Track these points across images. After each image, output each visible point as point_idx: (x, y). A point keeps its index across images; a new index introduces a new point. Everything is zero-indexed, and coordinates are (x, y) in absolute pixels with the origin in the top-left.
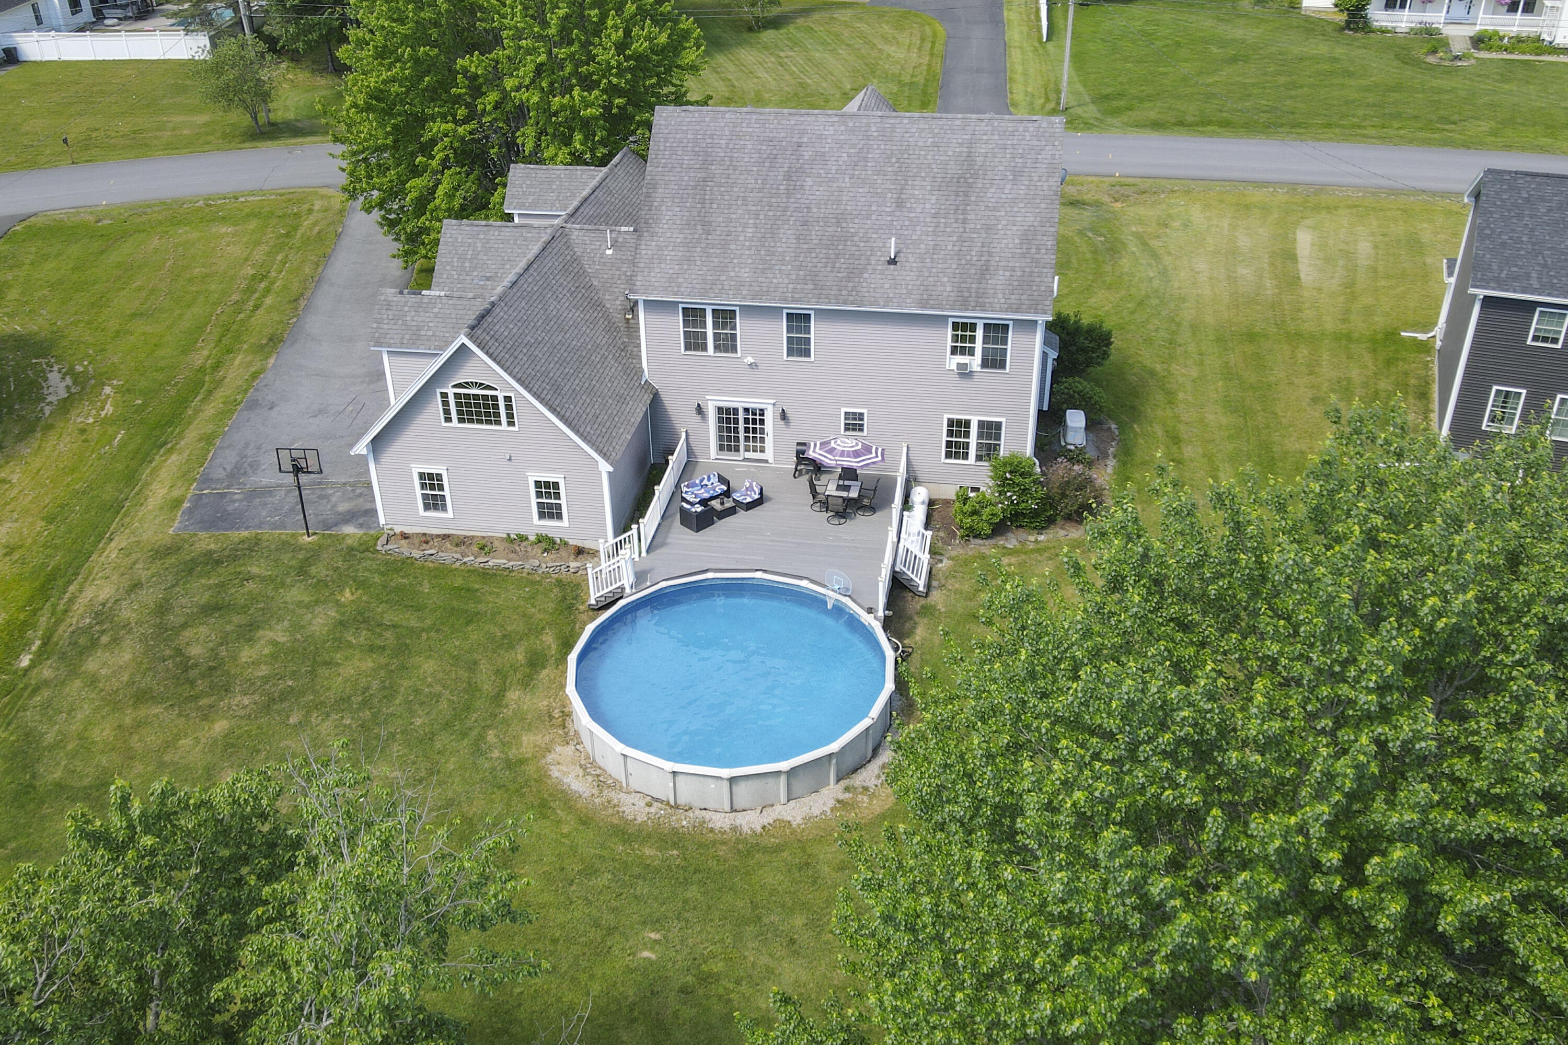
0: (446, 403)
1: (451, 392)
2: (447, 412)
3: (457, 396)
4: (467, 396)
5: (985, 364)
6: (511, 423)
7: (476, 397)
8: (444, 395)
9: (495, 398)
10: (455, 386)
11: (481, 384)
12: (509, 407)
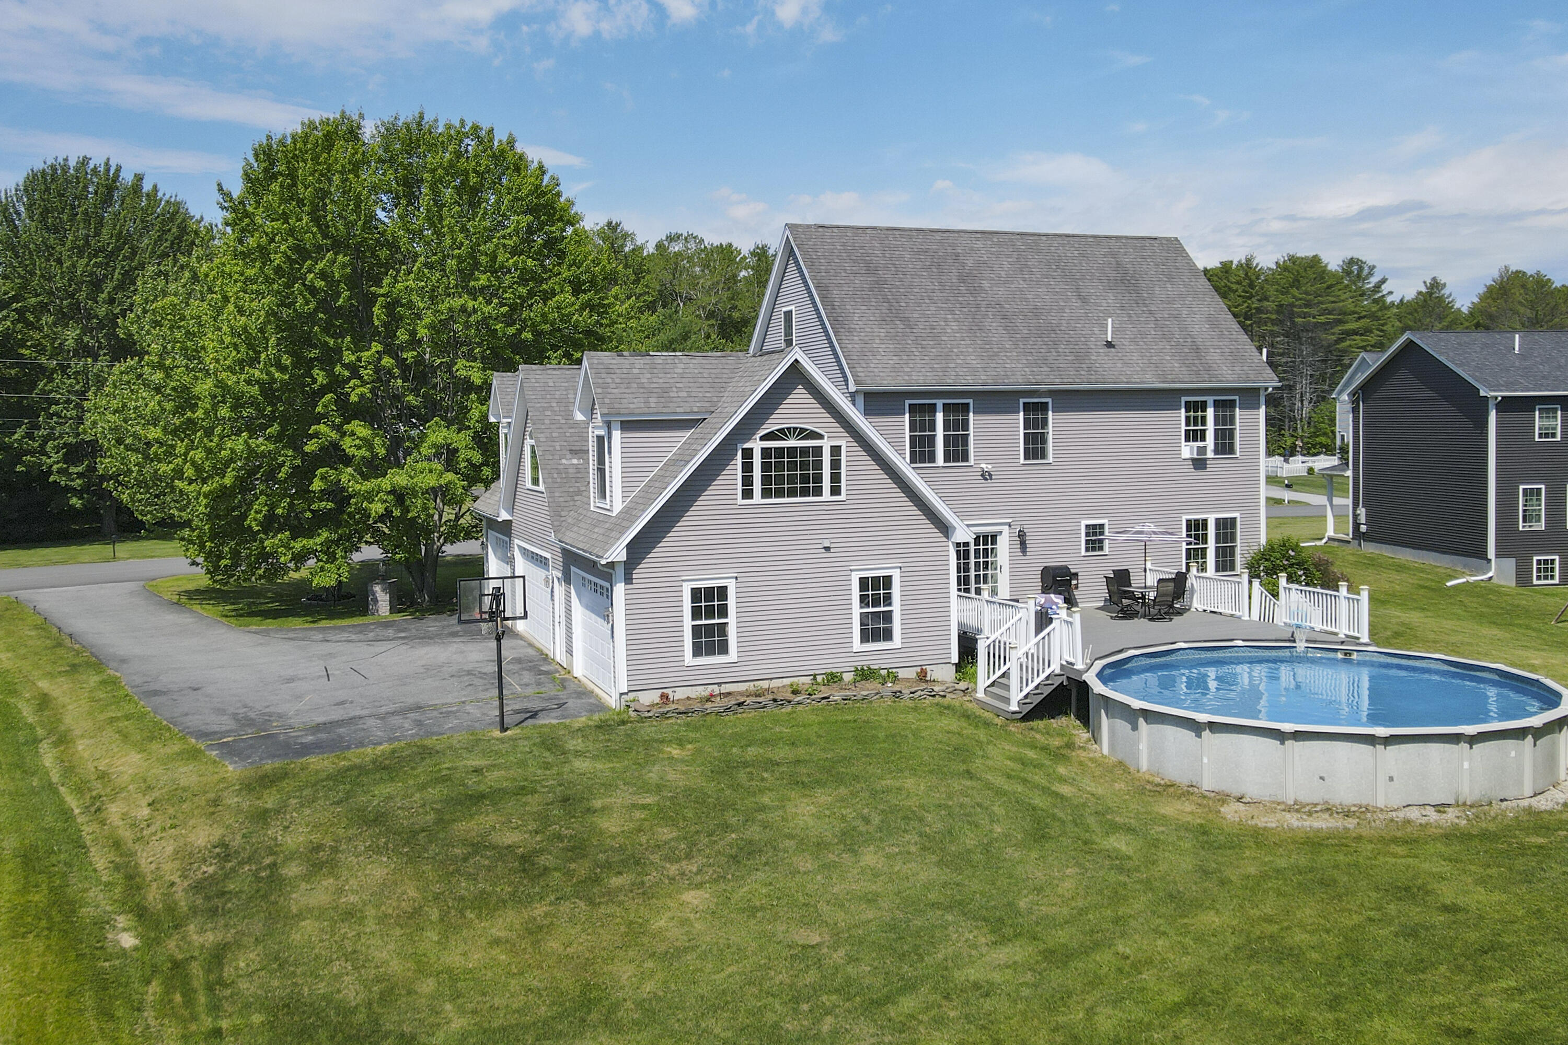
0: (747, 467)
1: (757, 445)
2: (747, 481)
3: (766, 452)
4: (780, 451)
5: (1216, 451)
6: (835, 491)
7: (792, 451)
8: (748, 453)
9: (818, 451)
10: (763, 438)
11: (802, 430)
12: (836, 464)
